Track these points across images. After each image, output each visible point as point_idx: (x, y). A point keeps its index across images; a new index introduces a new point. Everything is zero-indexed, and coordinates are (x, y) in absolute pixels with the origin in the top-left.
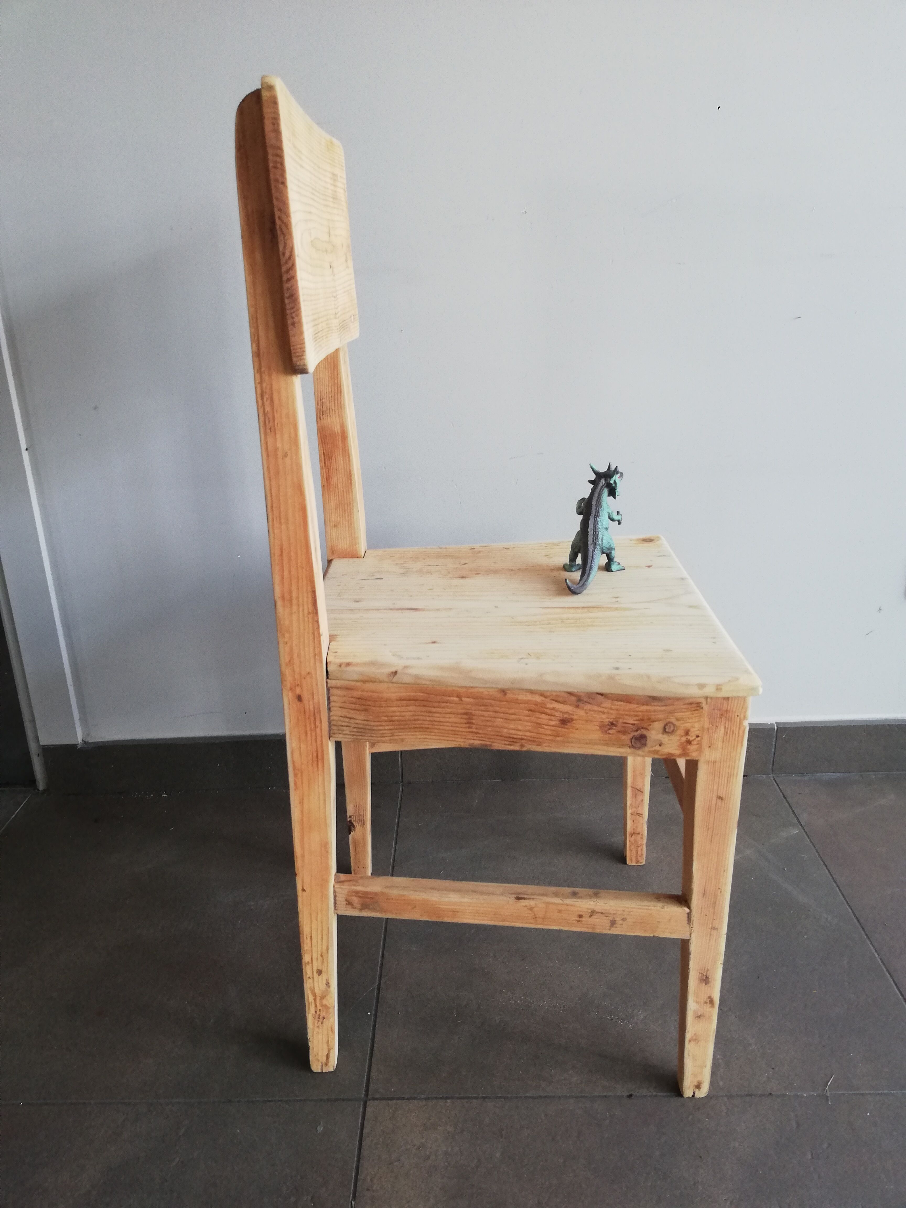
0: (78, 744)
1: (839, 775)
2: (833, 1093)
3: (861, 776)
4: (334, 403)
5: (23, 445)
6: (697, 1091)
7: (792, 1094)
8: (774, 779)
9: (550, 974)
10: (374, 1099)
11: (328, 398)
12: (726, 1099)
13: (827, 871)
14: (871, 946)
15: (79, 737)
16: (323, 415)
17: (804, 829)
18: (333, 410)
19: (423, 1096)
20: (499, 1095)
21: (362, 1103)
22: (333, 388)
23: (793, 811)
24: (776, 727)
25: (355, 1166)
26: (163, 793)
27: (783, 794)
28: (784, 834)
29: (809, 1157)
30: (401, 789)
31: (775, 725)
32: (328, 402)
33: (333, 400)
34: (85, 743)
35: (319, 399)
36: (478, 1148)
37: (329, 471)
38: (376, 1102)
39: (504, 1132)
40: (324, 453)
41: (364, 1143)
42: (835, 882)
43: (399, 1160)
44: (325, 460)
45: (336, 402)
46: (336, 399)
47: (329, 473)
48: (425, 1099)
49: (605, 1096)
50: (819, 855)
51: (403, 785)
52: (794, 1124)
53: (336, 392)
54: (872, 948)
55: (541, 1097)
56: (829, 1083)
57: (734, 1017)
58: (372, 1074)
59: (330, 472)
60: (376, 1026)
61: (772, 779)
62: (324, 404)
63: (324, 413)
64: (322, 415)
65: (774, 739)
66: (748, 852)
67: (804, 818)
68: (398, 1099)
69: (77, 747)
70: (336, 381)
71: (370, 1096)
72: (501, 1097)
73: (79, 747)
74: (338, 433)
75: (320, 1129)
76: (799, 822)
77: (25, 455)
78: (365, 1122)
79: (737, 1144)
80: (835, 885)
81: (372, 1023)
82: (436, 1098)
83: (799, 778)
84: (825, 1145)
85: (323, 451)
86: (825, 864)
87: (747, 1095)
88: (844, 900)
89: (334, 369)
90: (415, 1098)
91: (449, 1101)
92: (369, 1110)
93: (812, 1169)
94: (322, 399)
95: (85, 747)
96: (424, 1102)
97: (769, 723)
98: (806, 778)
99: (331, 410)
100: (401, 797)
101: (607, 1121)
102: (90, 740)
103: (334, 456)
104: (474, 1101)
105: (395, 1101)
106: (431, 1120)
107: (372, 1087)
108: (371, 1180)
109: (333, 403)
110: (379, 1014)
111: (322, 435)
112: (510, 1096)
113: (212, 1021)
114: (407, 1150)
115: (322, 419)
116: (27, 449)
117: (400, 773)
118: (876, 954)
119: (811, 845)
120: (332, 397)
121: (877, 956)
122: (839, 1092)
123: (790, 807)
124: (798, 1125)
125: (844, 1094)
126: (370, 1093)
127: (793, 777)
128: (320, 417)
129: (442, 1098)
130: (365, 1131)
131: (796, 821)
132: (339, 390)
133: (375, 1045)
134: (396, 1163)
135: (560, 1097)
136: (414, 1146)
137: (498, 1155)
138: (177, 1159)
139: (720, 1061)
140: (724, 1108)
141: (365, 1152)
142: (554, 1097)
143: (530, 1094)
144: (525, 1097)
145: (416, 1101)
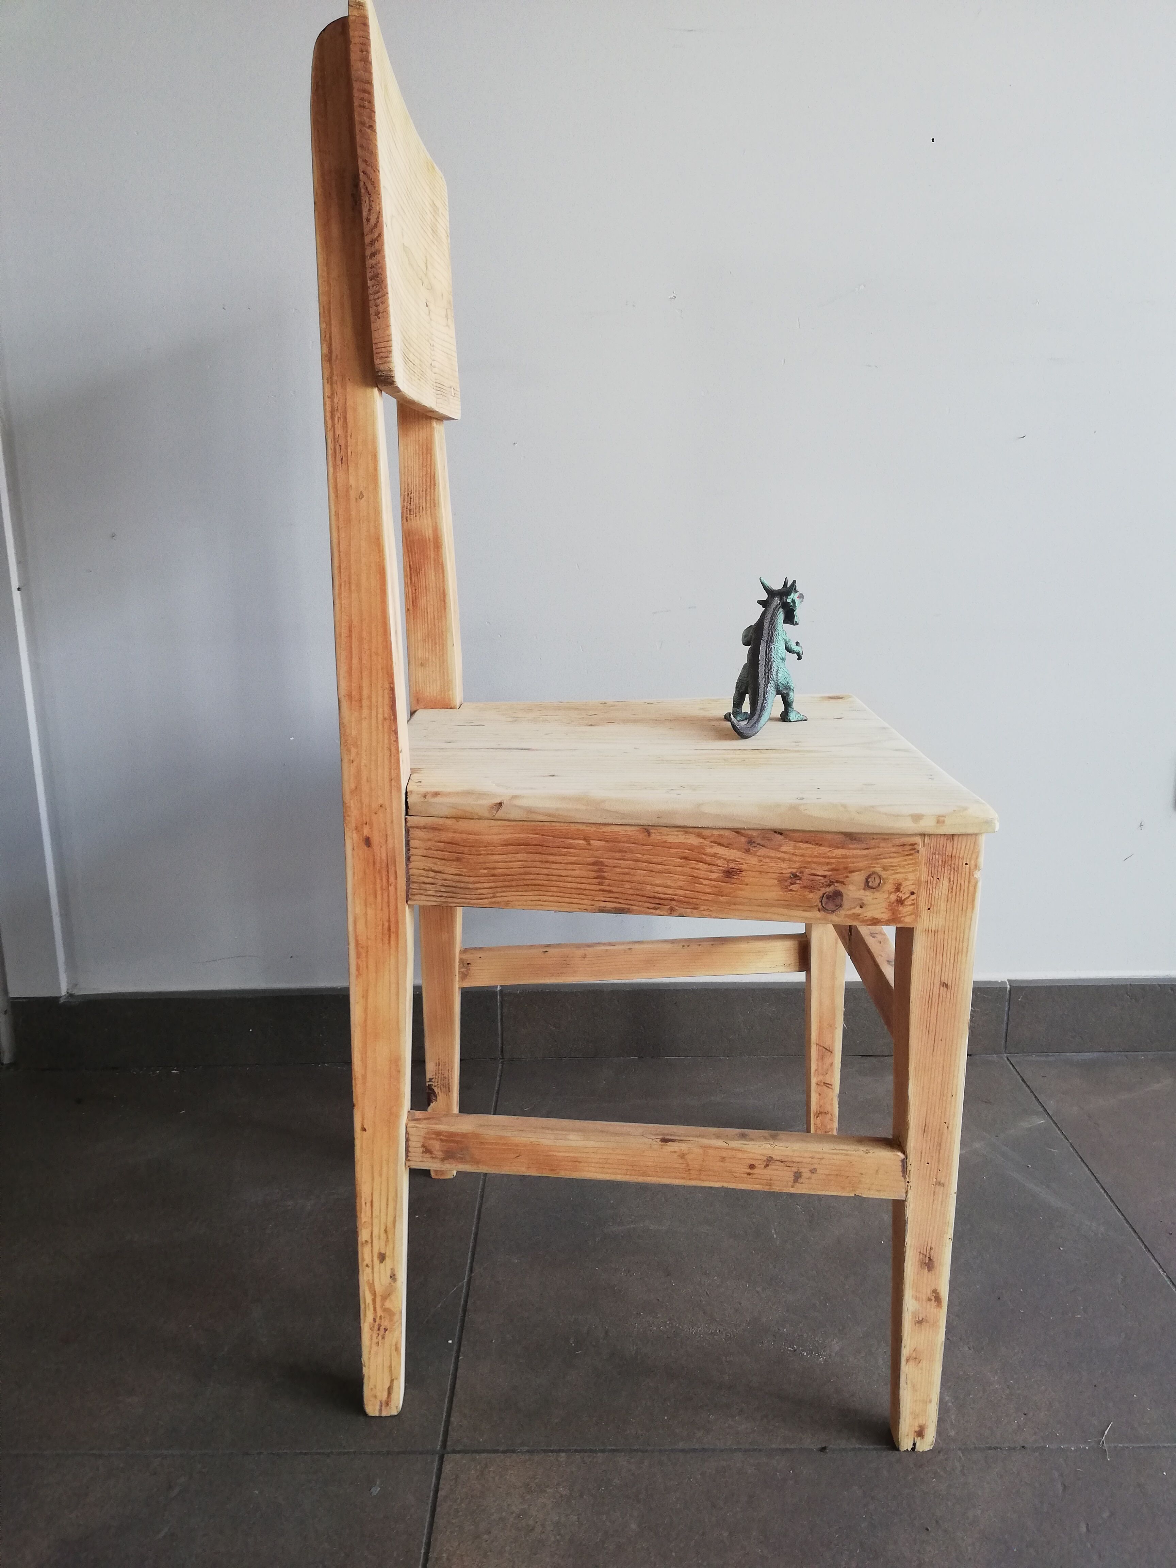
0: (61, 997)
1: (1095, 1055)
2: (1113, 1445)
3: (1126, 1056)
4: (426, 500)
5: (15, 583)
6: (919, 1441)
7: (1054, 1446)
8: (1008, 1059)
9: (707, 1293)
10: (454, 1452)
11: (417, 492)
12: (960, 1453)
13: (1086, 1169)
14: (1153, 1261)
15: (63, 989)
16: (410, 514)
17: (1052, 1119)
18: (424, 509)
19: (526, 1448)
20: (635, 1448)
21: (437, 1458)
22: (424, 480)
23: (1036, 1097)
24: (1008, 986)
25: (424, 1540)
26: (174, 1070)
27: (1021, 1077)
28: (1025, 1124)
29: (1084, 1529)
30: (500, 1067)
31: (1008, 983)
32: (417, 498)
33: (424, 495)
34: (71, 995)
35: (406, 493)
36: (604, 1517)
37: (415, 590)
38: (458, 1456)
39: (641, 1496)
40: (410, 565)
41: (438, 1509)
42: (1098, 1182)
43: (490, 1532)
44: (411, 574)
45: (428, 498)
46: (428, 495)
47: (415, 593)
48: (529, 1452)
49: (787, 1449)
50: (1074, 1149)
51: (503, 1063)
52: (1060, 1487)
53: (429, 484)
54: (1155, 1263)
55: (694, 1450)
56: (1106, 1432)
57: (967, 1349)
58: (452, 1419)
59: (417, 591)
60: (460, 1358)
61: (1006, 1059)
62: (412, 500)
63: (412, 513)
64: (408, 515)
65: (1007, 1003)
66: (977, 1145)
67: (1051, 1105)
68: (488, 1452)
69: (59, 1001)
70: (429, 470)
71: (449, 1449)
72: (637, 1451)
73: (62, 1001)
74: (429, 539)
75: (376, 1490)
76: (1046, 1110)
77: (17, 597)
78: (441, 1482)
79: (979, 1512)
80: (1098, 1186)
81: (454, 1353)
82: (545, 1451)
83: (1043, 1059)
84: (1106, 1515)
85: (410, 562)
86: (1083, 1160)
87: (990, 1448)
88: (1112, 1205)
89: (427, 454)
90: (513, 1451)
91: (563, 1454)
92: (447, 1467)
93: (1089, 1546)
94: (410, 493)
95: (70, 1001)
96: (527, 1456)
97: (1000, 981)
98: (1051, 1059)
99: (421, 508)
100: (501, 1076)
101: (791, 1482)
102: (78, 992)
103: (423, 570)
104: (599, 1454)
105: (484, 1455)
106: (537, 1481)
107: (453, 1435)
108: (448, 1559)
109: (424, 498)
110: (464, 1342)
111: (408, 541)
112: (650, 1448)
113: (226, 1350)
114: (501, 1519)
115: (408, 519)
116: (19, 589)
117: (500, 1045)
118: (1160, 1270)
119: (1063, 1137)
120: (423, 491)
121: (1162, 1273)
122: (1121, 1445)
123: (1032, 1092)
124: (1065, 1487)
125: (1128, 1448)
126: (448, 1444)
127: (1034, 1057)
128: (407, 517)
129: (552, 1451)
130: (441, 1493)
131: (1041, 1109)
132: (432, 482)
133: (458, 1381)
134: (486, 1537)
135: (722, 1451)
136: (512, 1513)
137: (633, 1526)
138: (166, 1530)
139: (950, 1404)
140: (958, 1464)
141: (440, 1522)
142: (713, 1450)
143: (681, 1445)
144: (672, 1450)
145: (514, 1455)
